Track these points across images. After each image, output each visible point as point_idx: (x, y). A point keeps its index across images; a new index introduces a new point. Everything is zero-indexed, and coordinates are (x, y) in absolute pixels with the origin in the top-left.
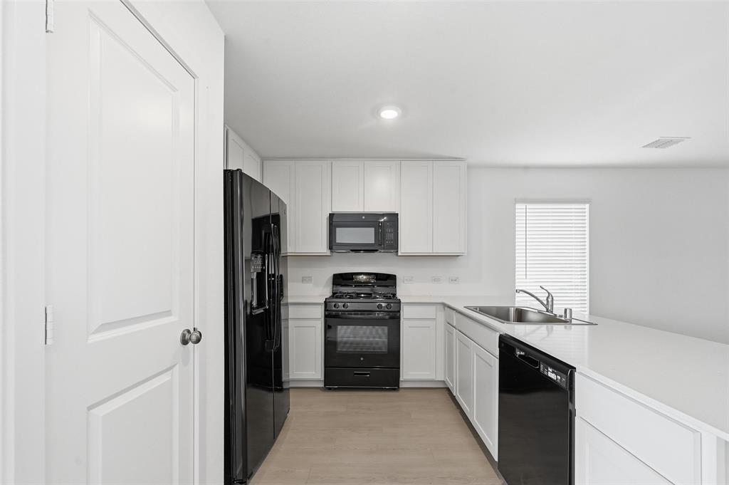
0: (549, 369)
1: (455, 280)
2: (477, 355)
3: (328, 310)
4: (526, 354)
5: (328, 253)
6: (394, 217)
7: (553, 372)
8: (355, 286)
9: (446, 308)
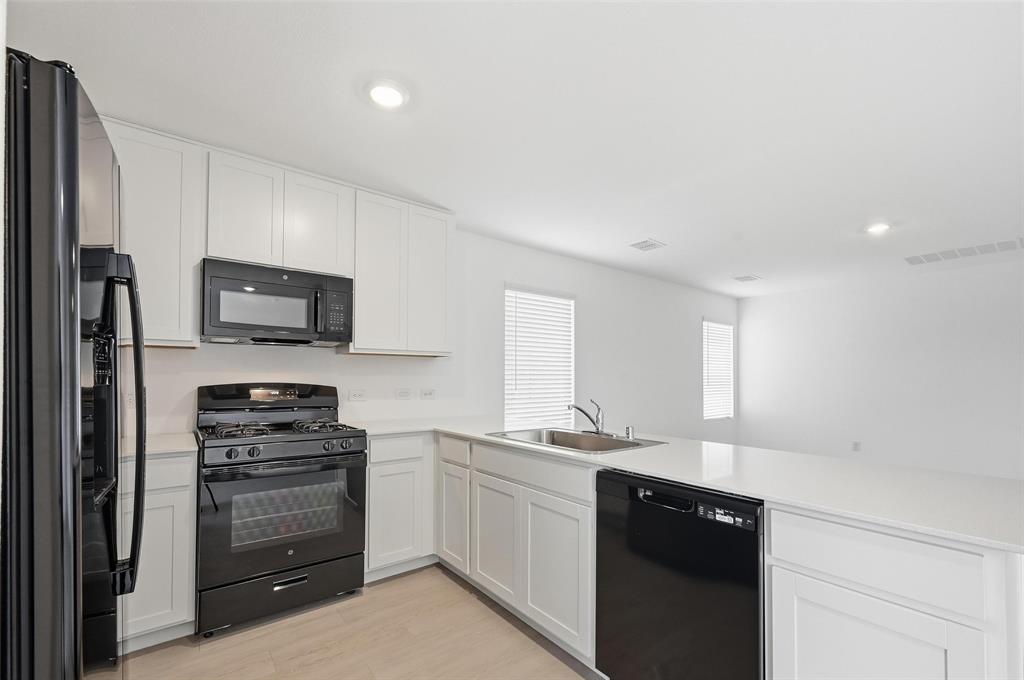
0: (718, 511)
1: (429, 394)
2: (532, 504)
3: (205, 466)
4: (654, 493)
5: (197, 343)
6: (344, 286)
7: (725, 514)
8: (252, 410)
9: (443, 440)
